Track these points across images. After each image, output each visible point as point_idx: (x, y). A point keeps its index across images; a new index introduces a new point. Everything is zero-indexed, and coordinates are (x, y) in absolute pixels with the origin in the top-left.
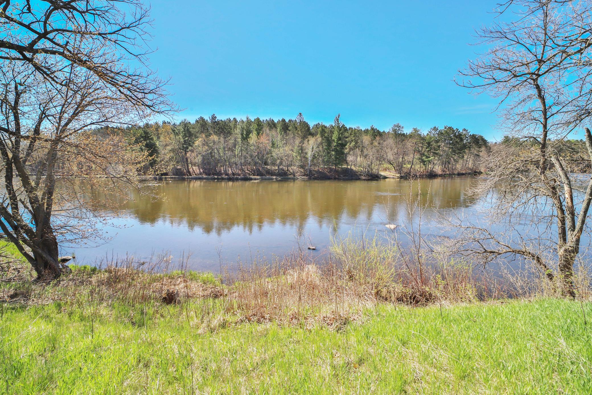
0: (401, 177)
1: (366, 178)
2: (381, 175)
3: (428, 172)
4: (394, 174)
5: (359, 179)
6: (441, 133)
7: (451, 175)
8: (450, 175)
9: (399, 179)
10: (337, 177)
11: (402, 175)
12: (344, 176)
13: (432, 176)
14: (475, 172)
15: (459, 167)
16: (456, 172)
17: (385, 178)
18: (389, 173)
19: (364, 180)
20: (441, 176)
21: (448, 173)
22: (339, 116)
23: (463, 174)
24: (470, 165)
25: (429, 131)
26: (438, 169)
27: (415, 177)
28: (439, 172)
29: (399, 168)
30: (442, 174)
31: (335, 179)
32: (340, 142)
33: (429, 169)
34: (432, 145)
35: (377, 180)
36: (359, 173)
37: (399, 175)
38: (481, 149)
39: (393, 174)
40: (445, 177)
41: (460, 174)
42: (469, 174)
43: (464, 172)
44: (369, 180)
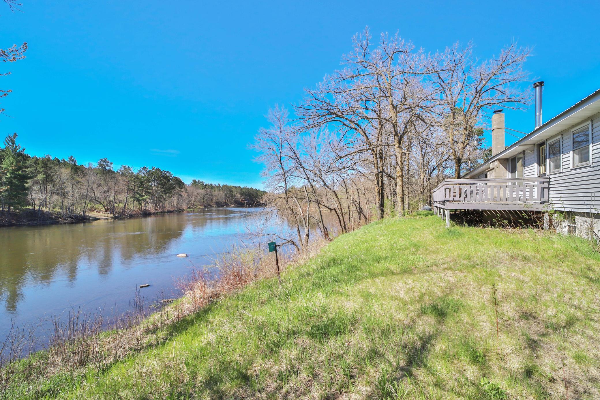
0: (115, 218)
1: (68, 221)
2: (90, 217)
3: (141, 211)
4: (106, 215)
5: (57, 223)
6: (150, 174)
7: (163, 213)
8: (161, 212)
9: (113, 220)
10: (14, 222)
11: (116, 215)
12: (29, 221)
13: (146, 214)
14: (180, 209)
15: (167, 205)
16: (166, 210)
17: (96, 219)
18: (98, 214)
19: (65, 223)
20: (154, 214)
21: (159, 211)
22: (15, 136)
23: (171, 212)
24: (175, 203)
25: (139, 170)
26: (150, 208)
27: (131, 216)
28: (153, 211)
29: (110, 209)
30: (155, 213)
31: (11, 225)
32: (20, 172)
33: (143, 208)
34: (144, 184)
35: (84, 223)
36: (56, 215)
37: (112, 215)
38: (182, 190)
39: (104, 215)
40: (157, 215)
41: (170, 212)
42: (176, 211)
43: (172, 210)
44: (72, 223)
